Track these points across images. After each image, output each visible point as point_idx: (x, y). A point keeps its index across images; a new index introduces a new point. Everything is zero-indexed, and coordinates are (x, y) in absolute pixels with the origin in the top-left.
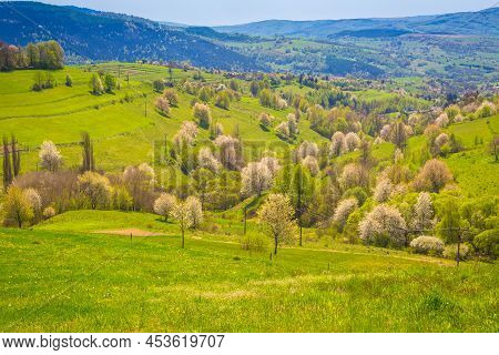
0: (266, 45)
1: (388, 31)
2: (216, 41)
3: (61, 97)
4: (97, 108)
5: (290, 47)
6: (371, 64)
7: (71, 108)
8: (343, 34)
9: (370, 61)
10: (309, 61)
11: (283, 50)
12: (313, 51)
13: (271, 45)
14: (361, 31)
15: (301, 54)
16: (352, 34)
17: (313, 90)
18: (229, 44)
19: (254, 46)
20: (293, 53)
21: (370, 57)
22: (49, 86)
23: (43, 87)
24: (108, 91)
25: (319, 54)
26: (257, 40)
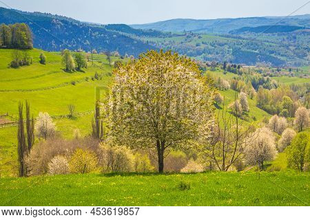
0: (178, 40)
1: (283, 27)
2: (133, 36)
3: (38, 74)
4: (73, 84)
5: (200, 41)
6: (273, 55)
7: (51, 84)
8: (243, 30)
9: (272, 52)
10: (217, 53)
11: (193, 44)
12: (220, 45)
13: (182, 39)
14: (259, 28)
15: (210, 47)
16: (252, 30)
17: (236, 76)
18: (145, 39)
19: (167, 40)
20: (202, 47)
21: (270, 49)
22: (25, 64)
23: (20, 64)
24: (78, 69)
25: (226, 47)
26: (169, 35)
